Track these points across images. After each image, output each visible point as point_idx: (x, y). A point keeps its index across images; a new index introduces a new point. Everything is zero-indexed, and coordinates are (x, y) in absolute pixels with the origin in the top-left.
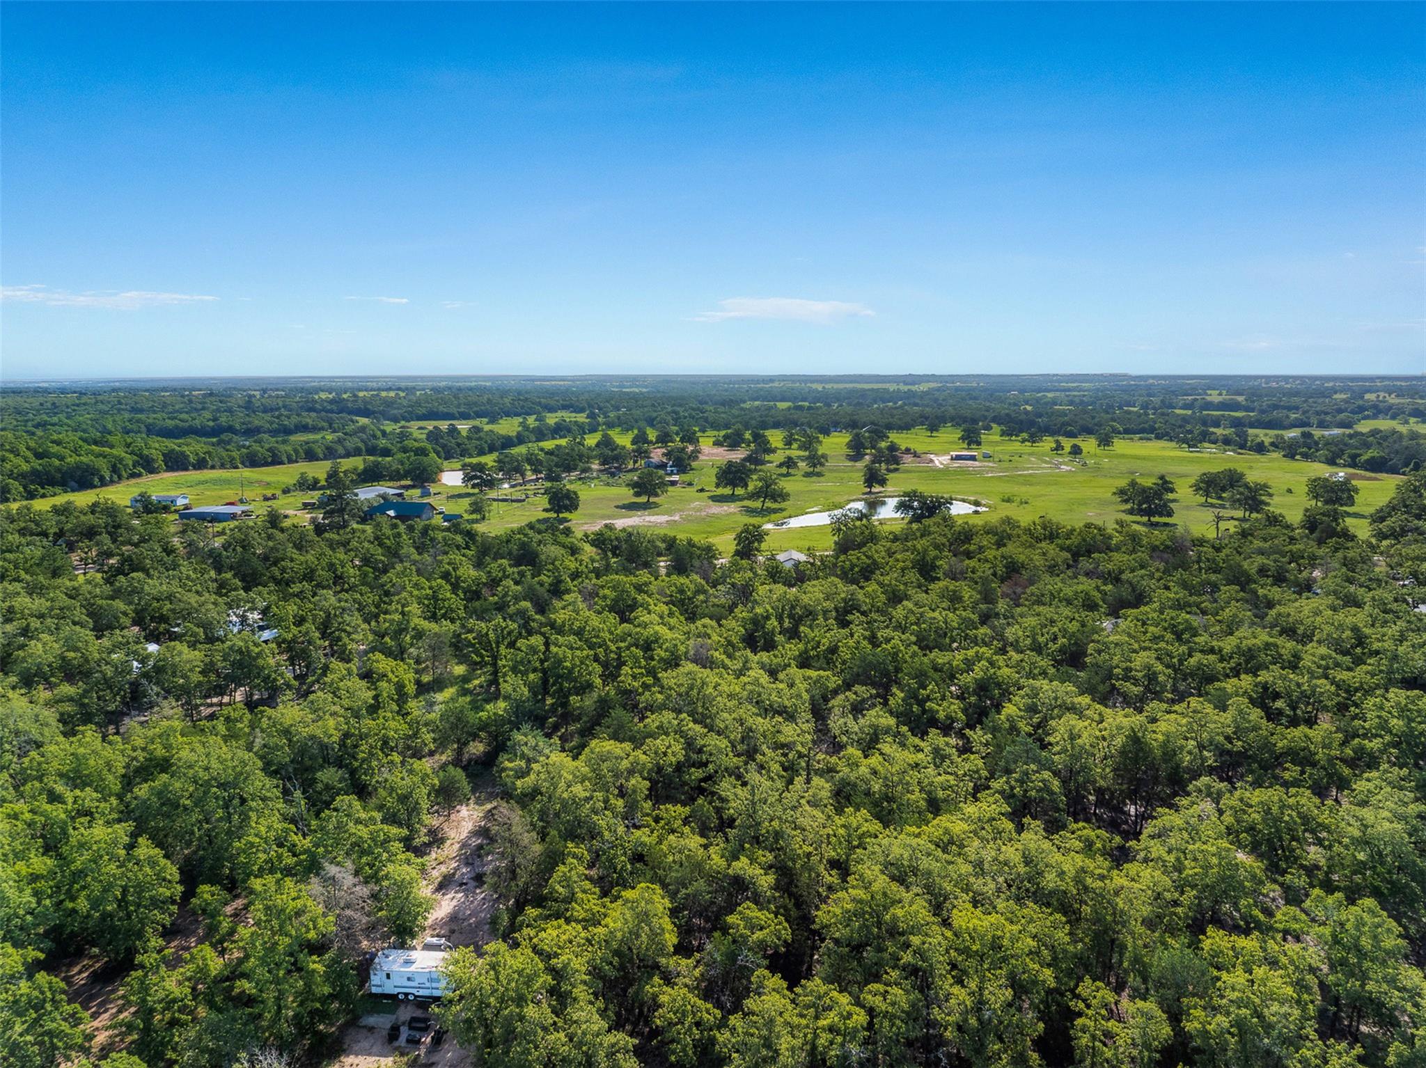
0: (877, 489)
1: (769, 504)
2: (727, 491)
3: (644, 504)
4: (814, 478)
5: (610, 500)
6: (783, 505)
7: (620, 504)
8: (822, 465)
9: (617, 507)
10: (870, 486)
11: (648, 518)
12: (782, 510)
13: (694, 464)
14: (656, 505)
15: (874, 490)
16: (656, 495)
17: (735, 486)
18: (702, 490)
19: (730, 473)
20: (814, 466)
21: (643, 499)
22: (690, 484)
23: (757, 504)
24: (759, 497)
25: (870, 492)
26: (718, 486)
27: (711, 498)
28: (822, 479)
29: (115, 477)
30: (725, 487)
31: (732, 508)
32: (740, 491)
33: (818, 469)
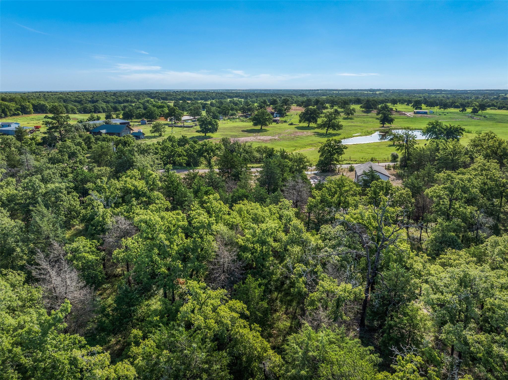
0: (387, 125)
1: (331, 131)
2: (305, 124)
3: (258, 130)
4: (349, 120)
5: (241, 128)
6: (338, 132)
7: (245, 129)
8: (352, 114)
9: (243, 131)
10: (383, 123)
11: (259, 138)
12: (339, 134)
13: (288, 114)
14: (266, 131)
15: (385, 126)
16: (266, 125)
17: (310, 122)
18: (291, 124)
19: (307, 114)
20: (348, 114)
21: (258, 127)
22: (285, 122)
23: (324, 131)
24: (324, 127)
25: (383, 127)
26: (300, 122)
27: (296, 127)
28: (353, 121)
29: (3, 115)
30: (304, 122)
31: (310, 132)
32: (312, 125)
33: (350, 116)
